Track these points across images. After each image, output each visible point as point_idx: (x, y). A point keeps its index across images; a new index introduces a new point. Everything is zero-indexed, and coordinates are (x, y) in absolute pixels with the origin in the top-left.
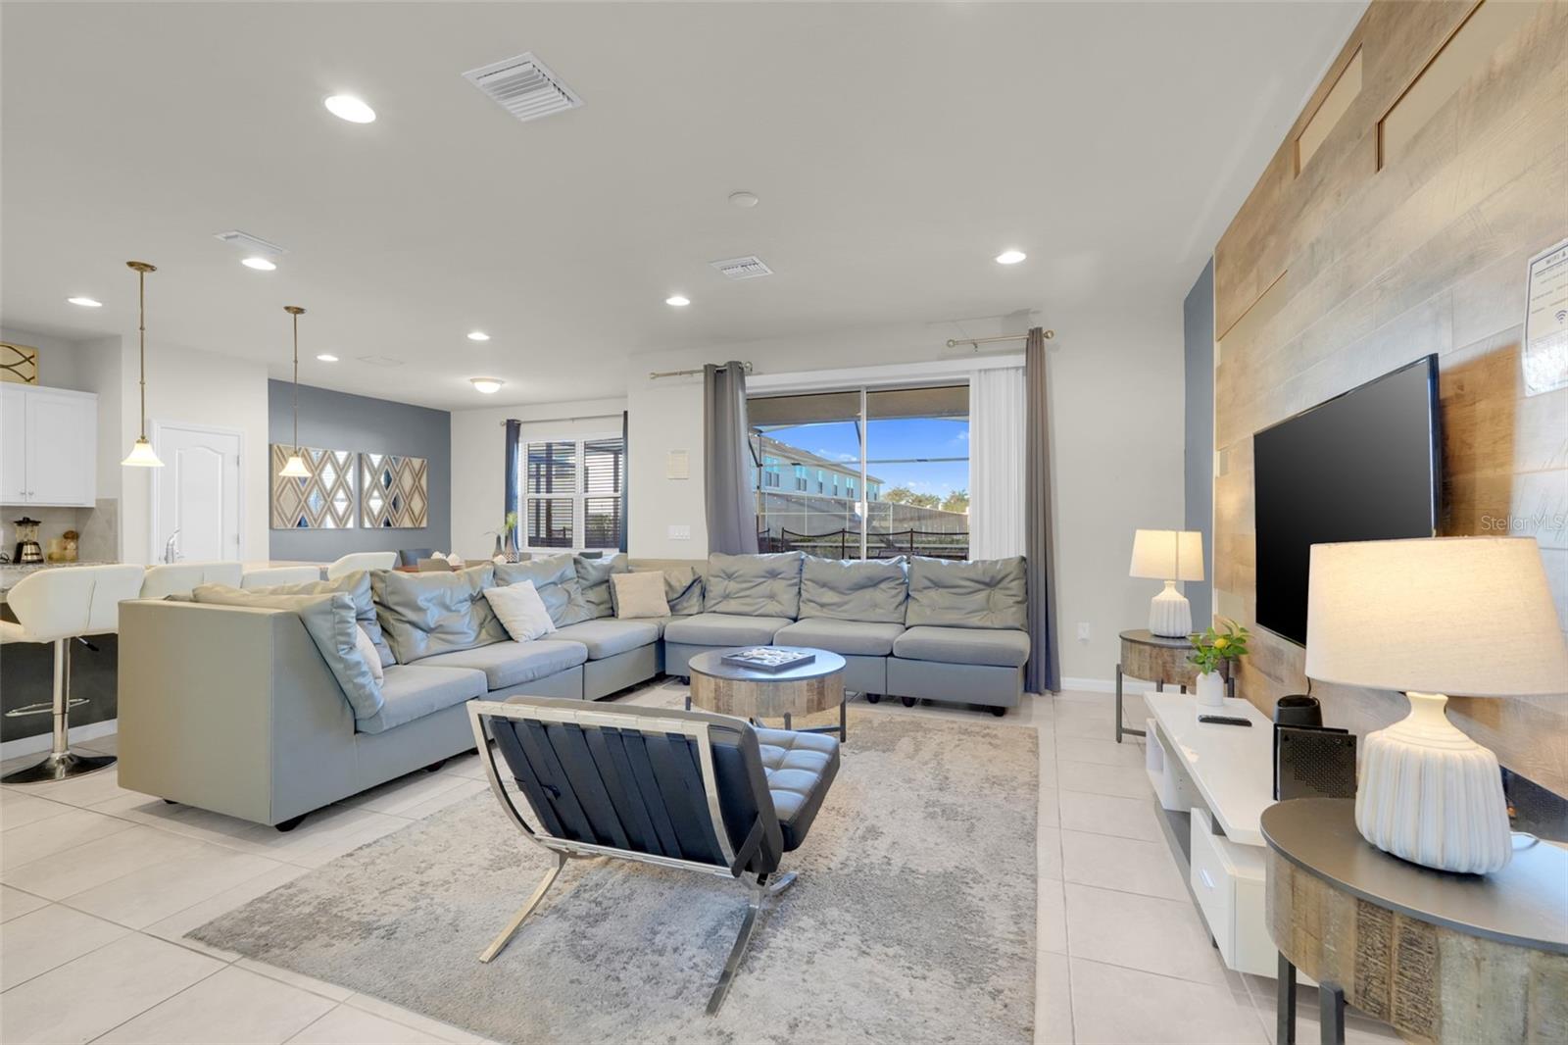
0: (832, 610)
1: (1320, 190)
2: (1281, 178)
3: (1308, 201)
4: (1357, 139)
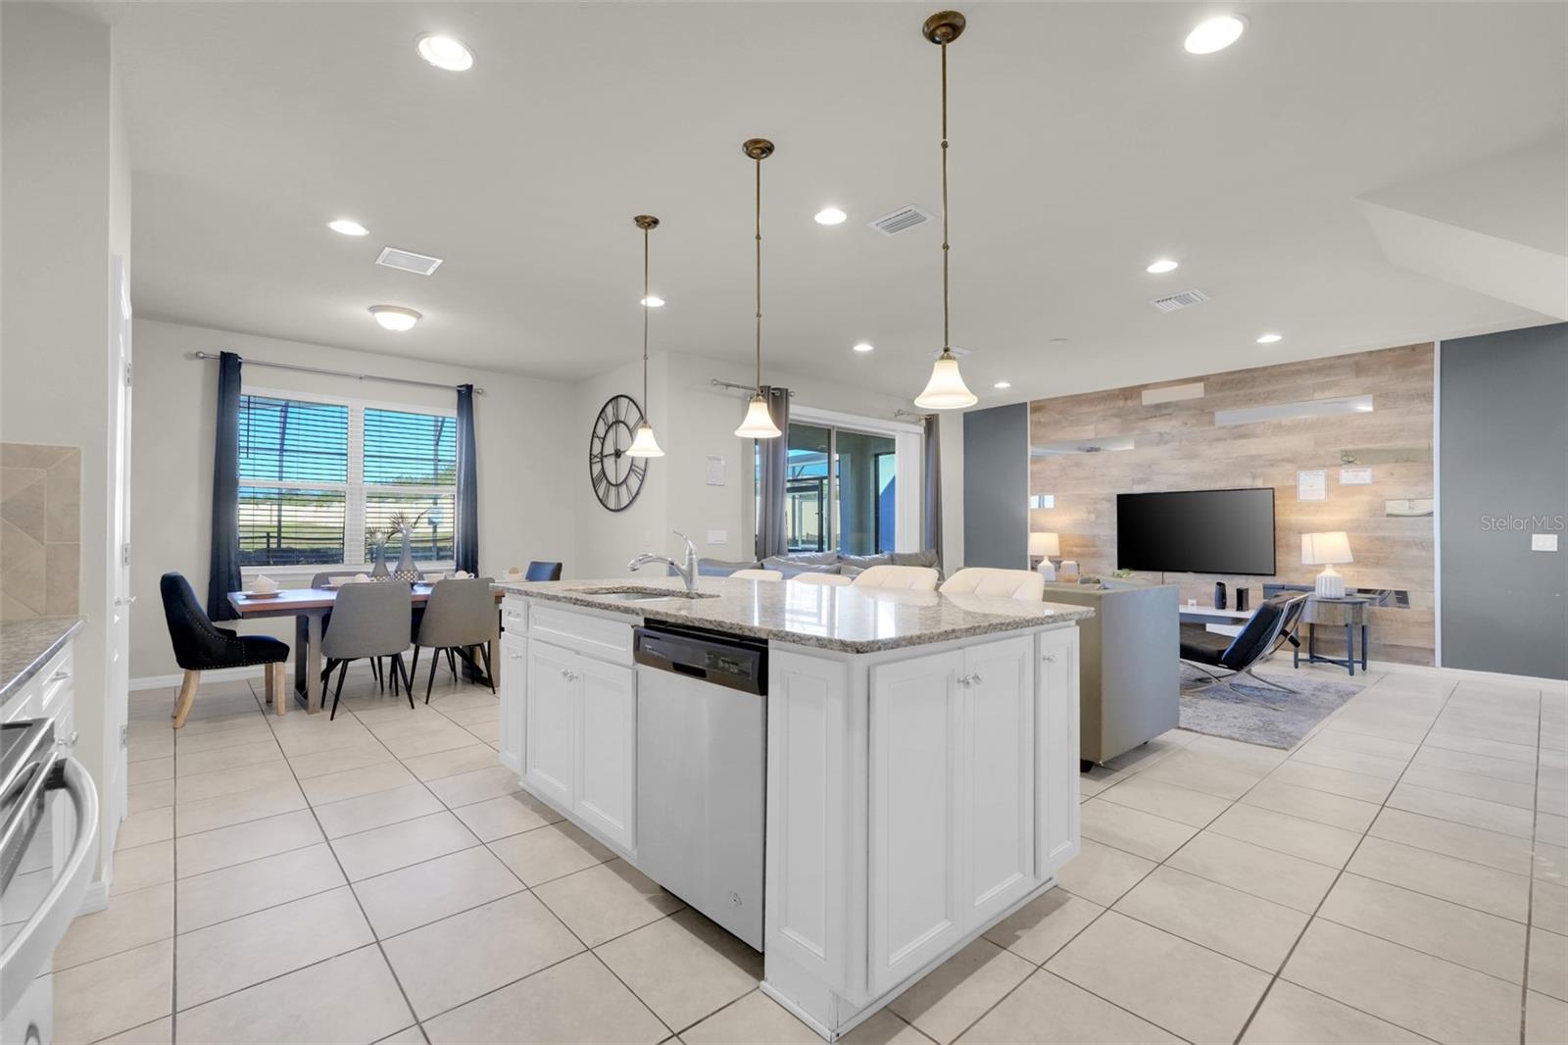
1: (1168, 417)
2: (1126, 399)
3: (1155, 416)
4: (1201, 411)
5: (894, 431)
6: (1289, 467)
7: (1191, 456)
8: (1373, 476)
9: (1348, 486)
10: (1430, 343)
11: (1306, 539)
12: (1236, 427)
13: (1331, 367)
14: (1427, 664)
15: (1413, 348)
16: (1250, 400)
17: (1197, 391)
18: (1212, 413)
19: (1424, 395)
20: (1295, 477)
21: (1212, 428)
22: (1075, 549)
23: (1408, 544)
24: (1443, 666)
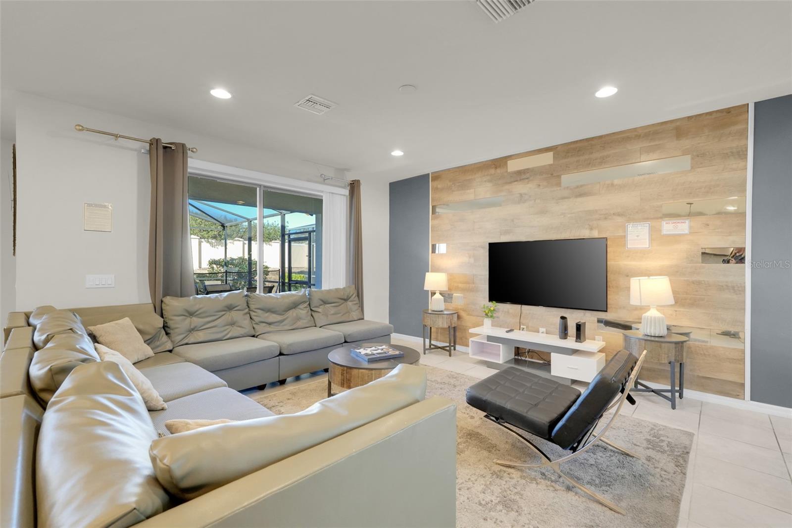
0: (277, 326)
1: (527, 180)
2: (496, 168)
3: (517, 181)
4: (551, 175)
5: (322, 192)
6: (620, 220)
7: (543, 212)
8: (690, 227)
9: (669, 235)
10: (744, 105)
11: (634, 282)
12: (577, 187)
13: (656, 133)
14: (737, 396)
15: (728, 111)
16: (589, 164)
17: (547, 159)
18: (559, 177)
19: (738, 152)
20: (625, 229)
21: (558, 188)
22: (460, 285)
23: (721, 288)
24: (752, 399)
